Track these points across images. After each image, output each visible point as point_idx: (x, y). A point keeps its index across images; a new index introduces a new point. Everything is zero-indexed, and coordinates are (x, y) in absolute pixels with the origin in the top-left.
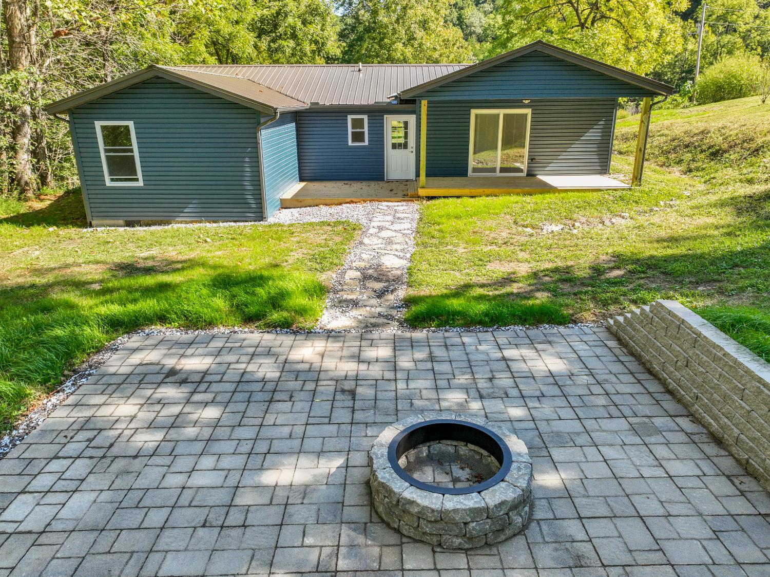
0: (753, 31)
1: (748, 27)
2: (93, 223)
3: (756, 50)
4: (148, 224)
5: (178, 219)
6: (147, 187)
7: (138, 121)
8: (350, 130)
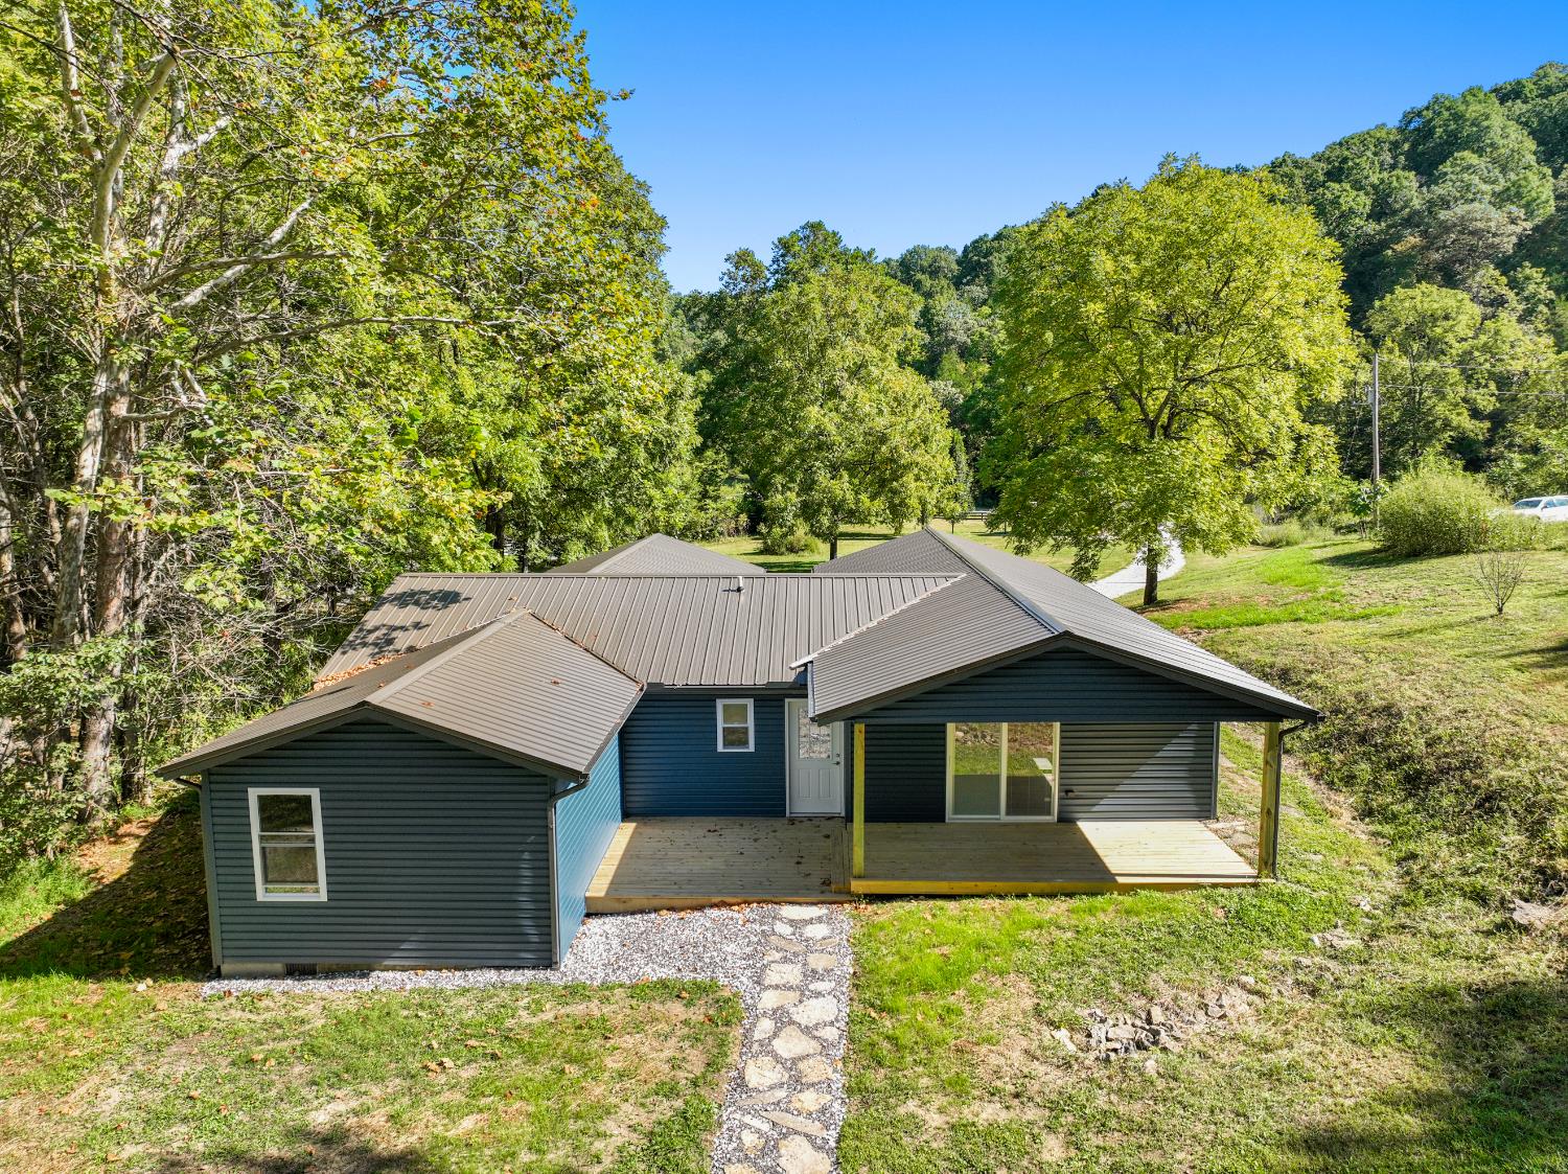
0: (1476, 354)
1: (1466, 346)
2: (225, 968)
3: (1486, 386)
4: (331, 973)
5: (388, 962)
6: (333, 904)
7: (327, 787)
8: (720, 725)
